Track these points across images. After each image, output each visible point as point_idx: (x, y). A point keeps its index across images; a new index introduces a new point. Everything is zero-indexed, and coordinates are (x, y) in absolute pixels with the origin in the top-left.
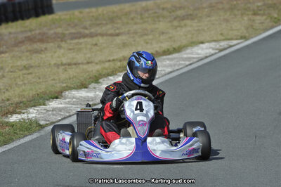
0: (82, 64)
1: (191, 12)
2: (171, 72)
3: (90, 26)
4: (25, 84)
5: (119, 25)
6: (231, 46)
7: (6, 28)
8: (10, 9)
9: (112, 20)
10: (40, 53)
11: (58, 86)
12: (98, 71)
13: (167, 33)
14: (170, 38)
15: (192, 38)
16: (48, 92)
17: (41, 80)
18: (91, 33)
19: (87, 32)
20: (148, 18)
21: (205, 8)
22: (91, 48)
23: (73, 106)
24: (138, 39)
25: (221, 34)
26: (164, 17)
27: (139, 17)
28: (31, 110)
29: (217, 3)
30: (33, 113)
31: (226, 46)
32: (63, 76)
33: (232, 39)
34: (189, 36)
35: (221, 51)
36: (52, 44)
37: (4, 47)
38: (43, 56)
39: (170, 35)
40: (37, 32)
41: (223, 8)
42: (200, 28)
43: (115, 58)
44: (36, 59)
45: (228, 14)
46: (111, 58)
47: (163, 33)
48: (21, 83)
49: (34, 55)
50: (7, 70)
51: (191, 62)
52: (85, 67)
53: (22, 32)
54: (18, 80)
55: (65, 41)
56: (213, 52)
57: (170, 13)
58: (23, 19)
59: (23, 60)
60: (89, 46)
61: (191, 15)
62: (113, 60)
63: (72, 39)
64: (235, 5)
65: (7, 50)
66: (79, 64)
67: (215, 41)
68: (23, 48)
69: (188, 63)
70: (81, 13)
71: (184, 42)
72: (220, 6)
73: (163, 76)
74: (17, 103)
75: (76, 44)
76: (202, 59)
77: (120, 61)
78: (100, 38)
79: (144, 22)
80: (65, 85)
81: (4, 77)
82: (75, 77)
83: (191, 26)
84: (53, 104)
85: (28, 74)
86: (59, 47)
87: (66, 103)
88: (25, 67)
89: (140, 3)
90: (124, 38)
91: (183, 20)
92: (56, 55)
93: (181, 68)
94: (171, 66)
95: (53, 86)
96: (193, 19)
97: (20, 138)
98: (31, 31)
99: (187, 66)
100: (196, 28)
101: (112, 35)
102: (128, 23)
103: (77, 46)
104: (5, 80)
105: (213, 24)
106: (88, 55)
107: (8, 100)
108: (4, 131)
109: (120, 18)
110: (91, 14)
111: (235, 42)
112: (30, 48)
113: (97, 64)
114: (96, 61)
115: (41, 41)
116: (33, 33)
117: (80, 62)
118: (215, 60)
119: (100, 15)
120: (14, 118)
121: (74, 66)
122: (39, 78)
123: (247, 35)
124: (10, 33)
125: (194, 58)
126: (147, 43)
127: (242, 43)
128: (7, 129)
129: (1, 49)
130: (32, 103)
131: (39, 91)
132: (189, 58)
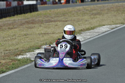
0: (50, 34)
1: (99, 12)
2: (90, 38)
3: (54, 17)
4: (25, 42)
5: (67, 17)
6: (117, 27)
7: (17, 17)
8: (19, 9)
9: (64, 14)
10: (32, 29)
11: (40, 44)
12: (57, 37)
13: (88, 21)
14: (90, 23)
15: (99, 23)
16: (35, 46)
17: (32, 40)
18: (54, 20)
19: (53, 19)
20: (80, 14)
21: (105, 10)
22: (54, 27)
24: (75, 23)
25: (113, 22)
26: (87, 14)
27: (76, 14)
28: (27, 54)
29: (111, 8)
30: (28, 55)
31: (115, 27)
32: (42, 39)
33: (117, 24)
34: (98, 22)
35: (112, 29)
36: (37, 25)
37: (16, 26)
38: (33, 30)
39: (90, 22)
40: (31, 19)
41: (113, 10)
42: (103, 19)
44: (30, 31)
45: (116, 13)
47: (87, 21)
48: (23, 42)
49: (29, 29)
50: (17, 36)
51: (99, 34)
52: (52, 35)
53: (24, 19)
54: (22, 40)
55: (43, 23)
56: (109, 29)
57: (90, 12)
58: (24, 13)
59: (24, 32)
60: (54, 26)
61: (99, 13)
63: (46, 23)
64: (119, 9)
65: (17, 27)
66: (49, 34)
67: (110, 25)
68: (24, 26)
69: (97, 34)
70: (50, 11)
71: (96, 25)
72: (112, 9)
73: (86, 40)
74: (21, 50)
75: (48, 25)
76: (104, 33)
78: (59, 22)
79: (78, 16)
80: (43, 43)
81: (15, 39)
82: (47, 39)
83: (99, 18)
84: (37, 51)
85: (26, 38)
86: (40, 26)
87: (43, 51)
88: (25, 34)
89: (76, 7)
90: (69, 22)
91: (96, 15)
92: (39, 30)
93: (94, 36)
94: (90, 35)
95: (37, 43)
96: (100, 15)
97: (22, 66)
98: (28, 19)
99: (97, 35)
100: (101, 19)
101: (64, 21)
102: (71, 16)
103: (48, 26)
104: (16, 40)
105: (109, 17)
106: (53, 30)
107: (17, 49)
108: (15, 63)
109: (67, 14)
110: (55, 12)
111: (119, 25)
112: (27, 26)
113: (57, 34)
114: (57, 32)
115: (32, 23)
116: (29, 20)
117: (49, 33)
119: (58, 12)
120: (20, 57)
121: (47, 35)
123: (124, 22)
124: (19, 20)
125: (101, 32)
126: (80, 25)
127: (122, 25)
128: (17, 62)
129: (15, 26)
130: (28, 51)
131: (31, 45)
132: (98, 32)
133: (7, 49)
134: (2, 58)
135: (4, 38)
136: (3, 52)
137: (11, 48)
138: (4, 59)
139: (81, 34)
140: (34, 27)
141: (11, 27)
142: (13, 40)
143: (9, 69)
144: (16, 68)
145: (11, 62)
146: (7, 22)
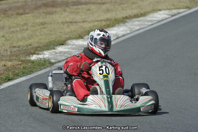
0: (80, 22)
2: (139, 30)
4: (41, 35)
6: (179, 13)
10: (52, 15)
11: (64, 37)
12: (90, 27)
13: (137, 3)
14: (139, 6)
15: (153, 7)
16: (57, 40)
17: (52, 33)
18: (86, 2)
19: (83, 1)
22: (86, 12)
23: (74, 50)
24: (117, 7)
25: (173, 5)
28: (45, 53)
30: (47, 55)
31: (176, 13)
32: (67, 30)
33: (180, 8)
34: (152, 5)
35: (173, 16)
36: (59, 9)
37: (28, 10)
38: (54, 16)
39: (139, 4)
43: (102, 19)
44: (49, 19)
46: (99, 19)
47: (134, 3)
48: (39, 34)
49: (48, 16)
50: (30, 25)
51: (153, 23)
52: (82, 24)
54: (37, 32)
55: (69, 7)
56: (167, 16)
59: (40, 19)
60: (84, 11)
62: (101, 20)
63: (73, 6)
65: (30, 12)
66: (78, 22)
67: (169, 9)
68: (41, 11)
69: (150, 23)
71: (149, 9)
73: (133, 32)
74: (36, 47)
75: (76, 9)
76: (159, 21)
77: (105, 21)
78: (92, 5)
80: (68, 36)
81: (27, 29)
82: (75, 31)
84: (60, 49)
85: (44, 28)
86: (65, 11)
87: (68, 48)
88: (41, 23)
90: (108, 6)
92: (63, 16)
93: (146, 27)
94: (139, 25)
95: (60, 36)
97: (38, 71)
99: (150, 26)
100: (156, 1)
103: (76, 11)
104: (28, 32)
106: (83, 17)
107: (30, 45)
108: (27, 66)
111: (182, 10)
112: (45, 11)
113: (89, 22)
114: (89, 20)
115: (53, 6)
116: (47, 1)
117: (78, 21)
118: (169, 22)
120: (34, 58)
121: (74, 24)
122: (51, 31)
123: (190, 6)
125: (154, 20)
126: (123, 10)
127: (186, 11)
128: (29, 64)
129: (26, 11)
130: (46, 48)
131: (51, 40)
132: (151, 21)
133: (15, 45)
134: (8, 58)
135: (10, 28)
136: (9, 50)
137: (20, 43)
138: (10, 61)
139: (126, 24)
140: (56, 12)
141: (21, 11)
142: (24, 31)
143: (17, 76)
144: (27, 74)
145: (21, 64)
146: (14, 5)
